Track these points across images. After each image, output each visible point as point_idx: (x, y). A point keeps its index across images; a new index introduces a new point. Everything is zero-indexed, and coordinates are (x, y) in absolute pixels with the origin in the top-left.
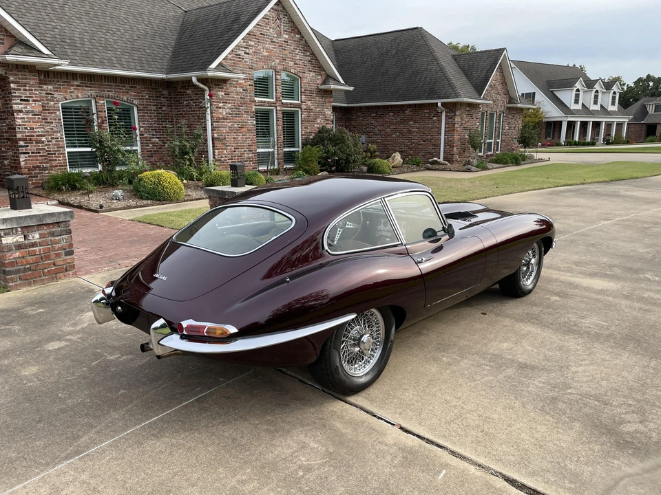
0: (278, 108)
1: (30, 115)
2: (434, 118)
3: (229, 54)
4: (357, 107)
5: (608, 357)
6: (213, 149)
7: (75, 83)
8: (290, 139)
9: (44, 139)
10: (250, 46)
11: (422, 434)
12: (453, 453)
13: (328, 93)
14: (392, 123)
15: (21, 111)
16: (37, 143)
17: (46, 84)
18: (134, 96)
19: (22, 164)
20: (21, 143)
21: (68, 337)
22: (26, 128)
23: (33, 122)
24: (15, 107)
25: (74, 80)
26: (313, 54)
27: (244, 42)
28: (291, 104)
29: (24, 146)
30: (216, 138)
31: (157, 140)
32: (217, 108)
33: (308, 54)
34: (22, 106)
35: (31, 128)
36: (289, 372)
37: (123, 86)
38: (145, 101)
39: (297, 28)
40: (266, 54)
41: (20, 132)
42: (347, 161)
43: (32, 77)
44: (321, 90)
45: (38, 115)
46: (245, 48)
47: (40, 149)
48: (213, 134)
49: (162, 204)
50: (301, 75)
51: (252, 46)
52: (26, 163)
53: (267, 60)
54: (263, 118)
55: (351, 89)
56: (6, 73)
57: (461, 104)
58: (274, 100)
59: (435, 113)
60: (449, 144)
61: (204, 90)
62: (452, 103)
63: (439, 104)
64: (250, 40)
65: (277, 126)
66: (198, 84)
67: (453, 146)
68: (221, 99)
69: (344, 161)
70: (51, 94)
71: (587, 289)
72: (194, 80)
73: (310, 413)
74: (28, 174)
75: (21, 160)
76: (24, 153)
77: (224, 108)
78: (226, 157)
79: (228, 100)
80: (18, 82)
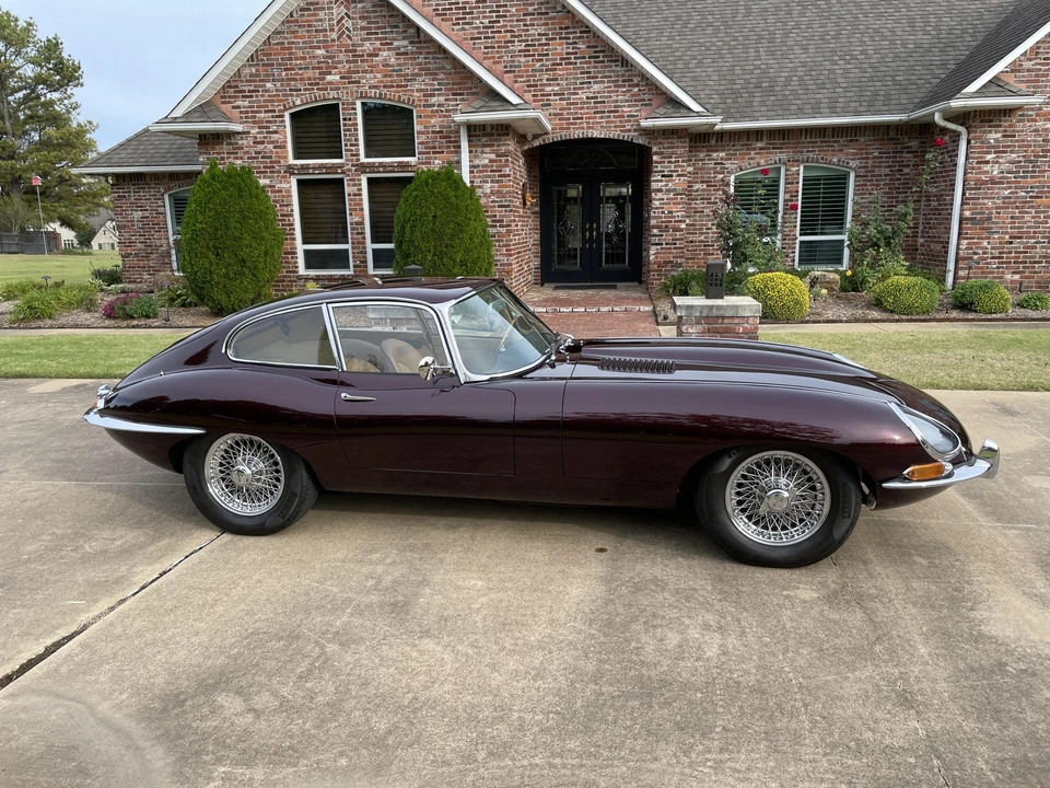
1: (671, 195)
6: (959, 239)
7: (759, 145)
9: (683, 226)
15: (660, 190)
16: (674, 231)
17: (717, 151)
18: (853, 154)
19: (652, 258)
20: (655, 231)
22: (663, 212)
23: (673, 204)
24: (654, 186)
25: (757, 140)
29: (657, 236)
30: (967, 219)
32: (978, 163)
34: (662, 184)
35: (670, 212)
37: (834, 142)
38: (870, 161)
41: (656, 218)
43: (681, 145)
45: (681, 194)
47: (677, 239)
48: (962, 210)
52: (657, 257)
56: (649, 143)
61: (956, 134)
68: (992, 147)
70: (722, 164)
72: (938, 118)
74: (657, 271)
75: (651, 252)
76: (656, 244)
77: (997, 162)
78: (984, 253)
79: (1009, 146)
80: (662, 153)
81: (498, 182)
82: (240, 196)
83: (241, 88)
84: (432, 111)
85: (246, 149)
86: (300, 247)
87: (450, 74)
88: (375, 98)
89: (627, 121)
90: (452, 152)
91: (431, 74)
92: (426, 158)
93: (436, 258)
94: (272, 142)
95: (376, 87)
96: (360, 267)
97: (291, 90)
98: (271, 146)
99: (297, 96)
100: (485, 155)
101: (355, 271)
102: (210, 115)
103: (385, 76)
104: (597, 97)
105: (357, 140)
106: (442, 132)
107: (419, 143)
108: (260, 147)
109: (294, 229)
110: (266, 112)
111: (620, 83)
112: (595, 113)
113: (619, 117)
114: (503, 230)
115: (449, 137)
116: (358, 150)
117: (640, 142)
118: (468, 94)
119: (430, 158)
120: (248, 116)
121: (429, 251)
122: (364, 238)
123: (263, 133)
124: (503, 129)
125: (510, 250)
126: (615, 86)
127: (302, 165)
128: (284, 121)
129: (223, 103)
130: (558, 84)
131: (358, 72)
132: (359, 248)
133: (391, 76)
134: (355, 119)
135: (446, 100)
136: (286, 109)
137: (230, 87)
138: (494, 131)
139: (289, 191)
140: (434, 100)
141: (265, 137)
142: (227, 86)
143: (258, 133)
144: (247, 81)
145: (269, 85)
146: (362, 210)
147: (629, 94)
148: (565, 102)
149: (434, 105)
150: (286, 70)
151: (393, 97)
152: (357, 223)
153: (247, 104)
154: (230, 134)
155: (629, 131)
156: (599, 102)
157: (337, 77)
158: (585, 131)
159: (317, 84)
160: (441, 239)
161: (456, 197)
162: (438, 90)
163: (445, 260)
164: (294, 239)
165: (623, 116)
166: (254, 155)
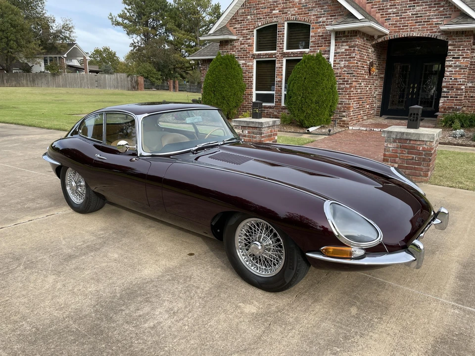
1: (458, 69)
9: (463, 87)
15: (450, 66)
16: (457, 90)
19: (440, 105)
20: (445, 90)
22: (451, 79)
23: (459, 74)
24: (447, 63)
29: (446, 92)
34: (452, 62)
35: (455, 79)
41: (446, 82)
43: (466, 40)
45: (464, 69)
47: (458, 95)
52: (444, 105)
56: (447, 39)
74: (443, 112)
75: (440, 101)
76: (445, 97)
80: (454, 45)
81: (348, 61)
82: (227, 68)
83: (238, 19)
84: (319, 25)
85: (237, 47)
86: (254, 92)
87: (330, 6)
88: (293, 20)
89: (434, 27)
90: (326, 46)
91: (321, 6)
92: (314, 49)
93: (303, 99)
94: (247, 44)
95: (294, 15)
96: (278, 102)
97: (257, 19)
98: (247, 46)
99: (260, 21)
100: (343, 47)
101: (275, 104)
102: (223, 32)
103: (299, 9)
104: (418, 14)
105: (283, 41)
106: (323, 36)
107: (311, 42)
108: (243, 46)
109: (252, 84)
110: (246, 30)
111: (433, 5)
112: (416, 23)
113: (430, 24)
114: (348, 86)
115: (326, 38)
116: (283, 46)
117: (441, 38)
118: (338, 15)
119: (315, 49)
120: (239, 32)
121: (300, 95)
122: (281, 89)
123: (244, 39)
124: (355, 33)
125: (351, 97)
126: (429, 7)
127: (258, 54)
128: (253, 34)
129: (230, 26)
130: (396, 8)
131: (287, 8)
132: (278, 93)
133: (301, 9)
134: (283, 31)
135: (327, 19)
136: (255, 28)
137: (233, 19)
138: (349, 34)
139: (252, 66)
140: (321, 19)
141: (245, 42)
142: (233, 18)
143: (242, 40)
144: (240, 16)
145: (249, 17)
146: (282, 75)
147: (437, 12)
148: (398, 18)
149: (320, 22)
150: (256, 9)
151: (301, 19)
152: (279, 81)
153: (239, 26)
154: (232, 40)
155: (436, 32)
156: (419, 17)
157: (278, 11)
158: (409, 33)
159: (269, 15)
160: (306, 89)
161: (318, 68)
162: (323, 14)
163: (307, 100)
164: (252, 88)
165: (433, 24)
166: (240, 50)
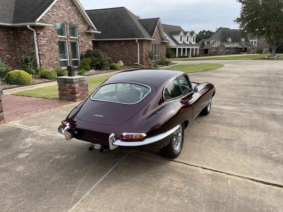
0: (69, 40)
2: (134, 46)
3: (45, 15)
4: (100, 41)
5: (250, 133)
6: (39, 60)
8: (74, 55)
10: (54, 11)
11: (211, 169)
12: (227, 174)
13: (90, 34)
14: (116, 48)
21: (26, 151)
26: (82, 16)
27: (51, 9)
28: (74, 39)
30: (41, 54)
31: (9, 55)
32: (40, 40)
33: (80, 16)
36: (142, 153)
38: (2, 37)
39: (74, 4)
40: (61, 15)
42: (102, 64)
44: (87, 32)
46: (52, 12)
48: (39, 52)
49: (22, 86)
50: (77, 25)
51: (55, 11)
53: (62, 18)
54: (62, 45)
55: (100, 32)
57: (145, 40)
58: (66, 37)
59: (134, 44)
60: (141, 57)
61: (33, 32)
62: (142, 40)
63: (137, 40)
64: (54, 9)
65: (68, 49)
66: (30, 28)
67: (143, 58)
68: (42, 36)
69: (100, 65)
71: (226, 110)
72: (28, 26)
73: (164, 167)
77: (44, 40)
78: (46, 63)
79: (45, 36)
